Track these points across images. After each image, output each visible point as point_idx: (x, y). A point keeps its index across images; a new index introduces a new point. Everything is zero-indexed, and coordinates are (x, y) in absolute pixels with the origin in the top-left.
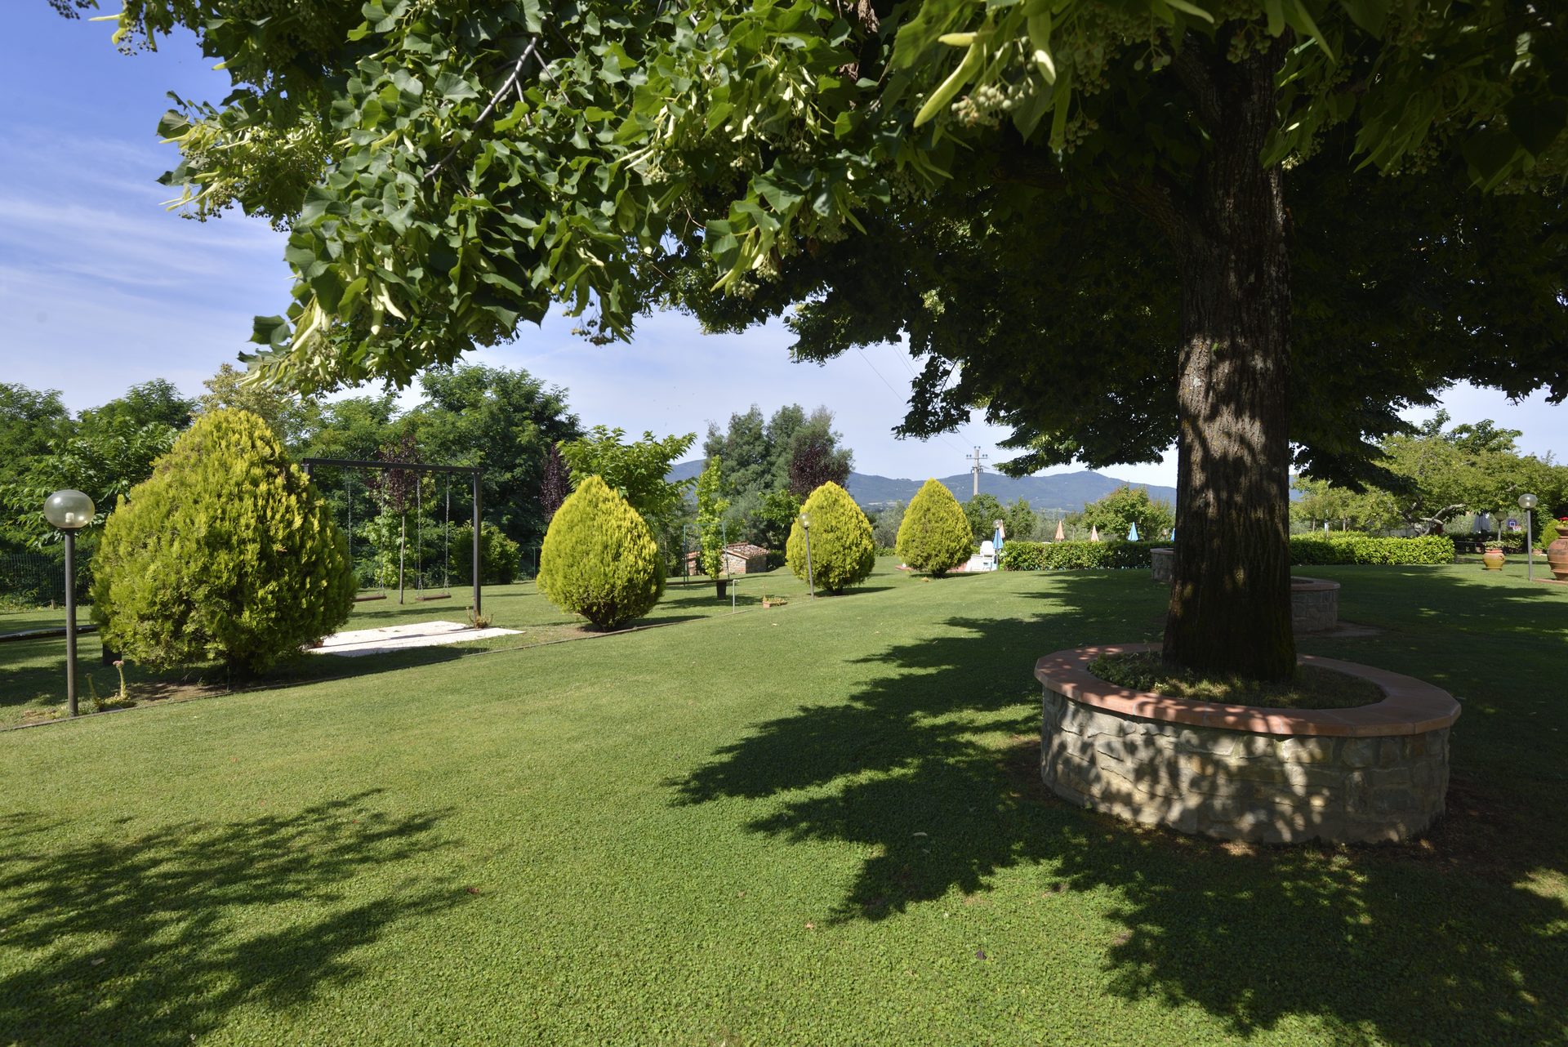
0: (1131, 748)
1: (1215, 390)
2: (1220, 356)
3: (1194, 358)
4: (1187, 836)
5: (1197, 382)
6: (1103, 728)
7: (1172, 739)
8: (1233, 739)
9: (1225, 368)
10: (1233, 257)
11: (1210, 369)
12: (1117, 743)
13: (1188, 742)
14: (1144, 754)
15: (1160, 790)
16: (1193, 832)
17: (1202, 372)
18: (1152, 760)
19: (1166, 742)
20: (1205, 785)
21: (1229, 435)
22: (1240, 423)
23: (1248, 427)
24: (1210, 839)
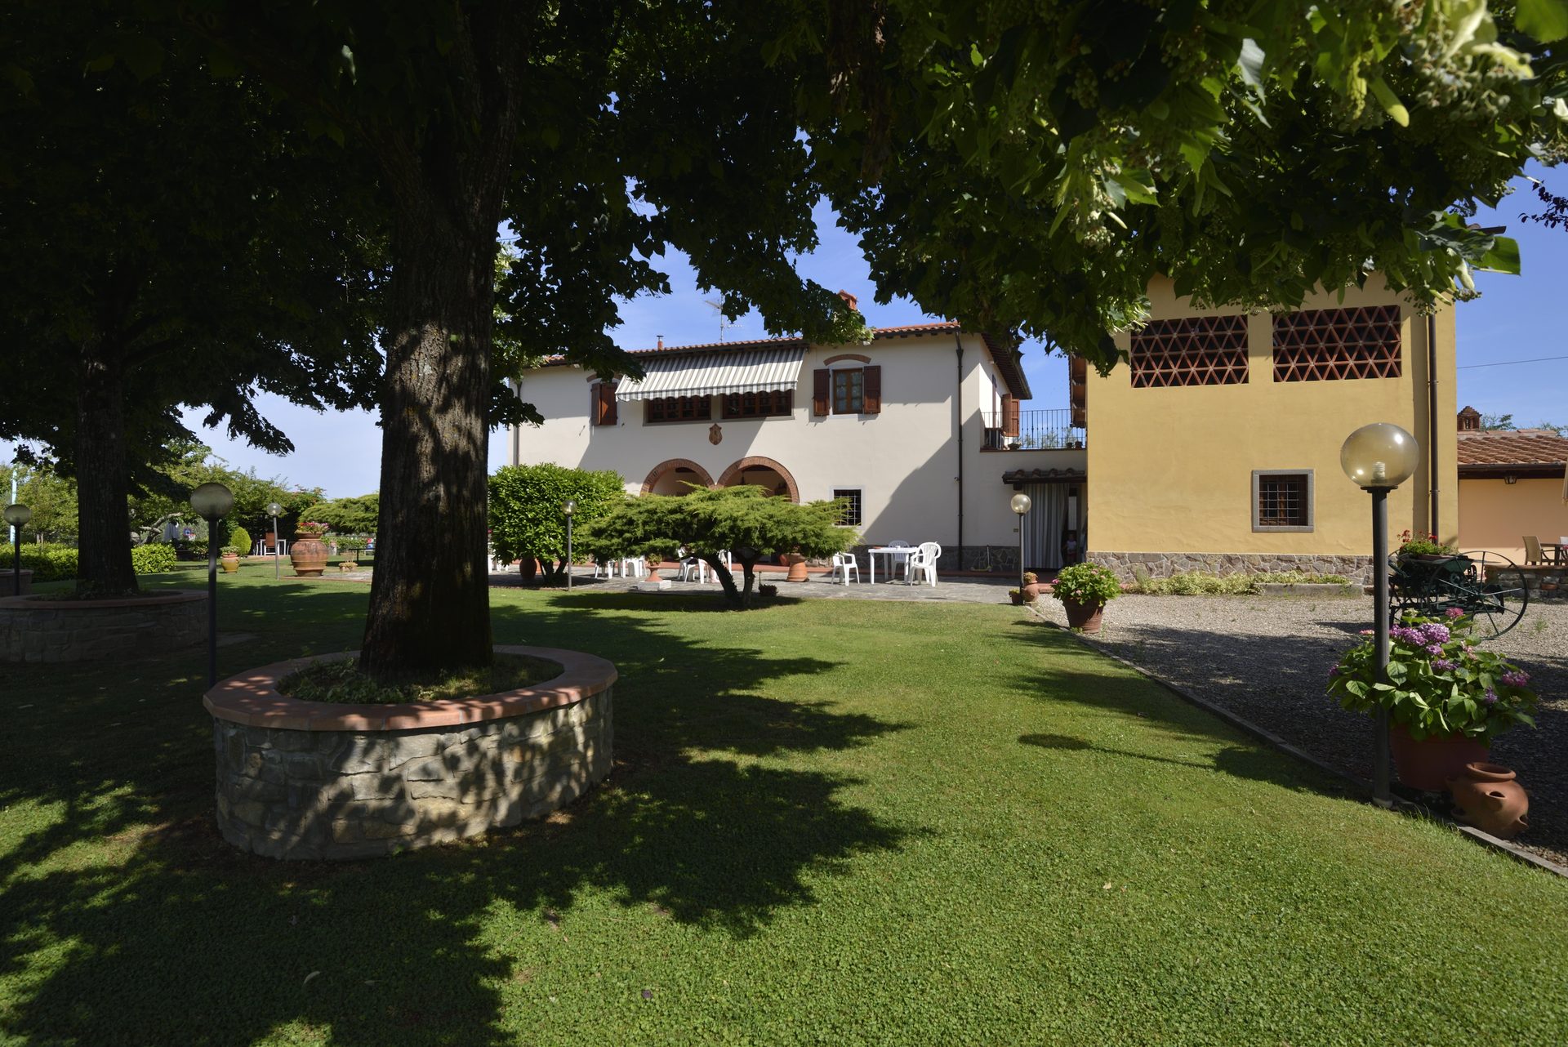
0: (452, 763)
1: (448, 382)
2: (455, 349)
3: (425, 344)
4: (518, 828)
5: (427, 369)
6: (416, 752)
7: (495, 737)
8: (543, 719)
9: (458, 362)
10: (474, 255)
11: (443, 360)
12: (435, 764)
13: (510, 735)
14: (467, 765)
15: (487, 795)
16: (518, 823)
17: (434, 361)
18: (477, 767)
19: (489, 744)
20: (525, 773)
21: (459, 429)
22: (468, 419)
23: (474, 422)
24: (534, 821)
